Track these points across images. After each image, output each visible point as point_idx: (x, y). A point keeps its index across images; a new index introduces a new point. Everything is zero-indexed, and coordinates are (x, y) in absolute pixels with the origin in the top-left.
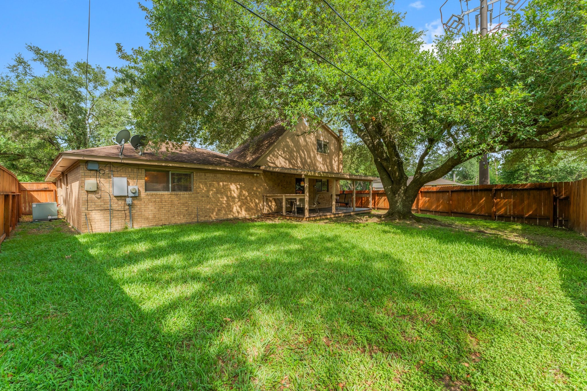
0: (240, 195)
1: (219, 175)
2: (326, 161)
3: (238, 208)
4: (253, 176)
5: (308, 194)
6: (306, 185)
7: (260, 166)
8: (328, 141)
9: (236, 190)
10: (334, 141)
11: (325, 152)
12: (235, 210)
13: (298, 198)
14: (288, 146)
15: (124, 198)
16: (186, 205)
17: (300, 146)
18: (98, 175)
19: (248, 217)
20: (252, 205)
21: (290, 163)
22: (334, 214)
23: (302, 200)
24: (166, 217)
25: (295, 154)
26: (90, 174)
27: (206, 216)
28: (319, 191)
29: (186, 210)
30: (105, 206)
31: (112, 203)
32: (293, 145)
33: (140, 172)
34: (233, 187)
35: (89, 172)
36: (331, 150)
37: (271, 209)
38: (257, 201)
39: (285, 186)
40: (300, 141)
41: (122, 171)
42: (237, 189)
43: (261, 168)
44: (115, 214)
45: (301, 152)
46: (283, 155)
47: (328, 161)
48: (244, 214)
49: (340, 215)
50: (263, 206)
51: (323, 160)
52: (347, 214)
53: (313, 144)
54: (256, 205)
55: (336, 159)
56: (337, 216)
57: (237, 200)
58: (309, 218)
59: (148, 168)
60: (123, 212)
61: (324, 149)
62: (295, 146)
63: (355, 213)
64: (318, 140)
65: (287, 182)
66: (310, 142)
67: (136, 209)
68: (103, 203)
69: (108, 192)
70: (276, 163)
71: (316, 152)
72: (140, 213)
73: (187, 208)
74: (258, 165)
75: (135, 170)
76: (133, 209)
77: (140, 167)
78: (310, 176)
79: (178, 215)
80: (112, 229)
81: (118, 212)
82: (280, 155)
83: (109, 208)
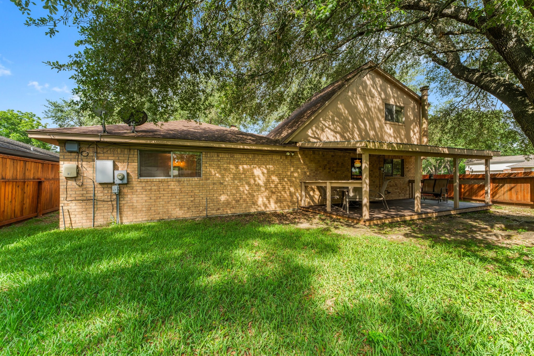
0: (268, 181)
1: (237, 156)
2: (399, 133)
3: (265, 199)
4: (287, 156)
5: (367, 181)
6: (365, 165)
7: (296, 143)
8: (402, 105)
9: (261, 176)
10: (412, 104)
11: (398, 121)
12: (260, 201)
13: (351, 187)
14: (339, 115)
15: (109, 186)
16: (192, 194)
17: (359, 112)
18: (80, 157)
19: (279, 211)
20: (286, 195)
21: (342, 136)
22: (419, 214)
23: (358, 190)
24: (165, 210)
25: (350, 125)
26: (70, 157)
27: (219, 209)
28: (388, 176)
29: (192, 201)
30: (87, 195)
31: (96, 192)
32: (346, 112)
33: (132, 153)
34: (257, 172)
35: (69, 154)
36: (407, 117)
37: (313, 201)
38: (292, 189)
39: (335, 169)
40: (359, 106)
41: (109, 152)
42: (263, 173)
43: (298, 145)
44: (100, 205)
45: (360, 121)
46: (332, 127)
47: (403, 132)
48: (273, 207)
49: (429, 215)
50: (301, 196)
51: (394, 132)
52: (444, 214)
53: (379, 110)
54: (291, 195)
55: (417, 129)
56: (424, 216)
57: (263, 189)
58: (370, 220)
59: (142, 148)
60: (110, 203)
61: (397, 117)
62: (350, 114)
63: (458, 212)
64: (386, 104)
65: (338, 164)
66: (375, 108)
67: (126, 199)
68: (85, 192)
69: (92, 178)
70: (322, 137)
71: (383, 120)
72: (131, 204)
73: (192, 199)
74: (295, 140)
75: (126, 151)
76: (122, 199)
77: (131, 147)
78: (371, 149)
79: (181, 208)
80: (95, 223)
81: (104, 203)
82: (326, 127)
83: (93, 198)
